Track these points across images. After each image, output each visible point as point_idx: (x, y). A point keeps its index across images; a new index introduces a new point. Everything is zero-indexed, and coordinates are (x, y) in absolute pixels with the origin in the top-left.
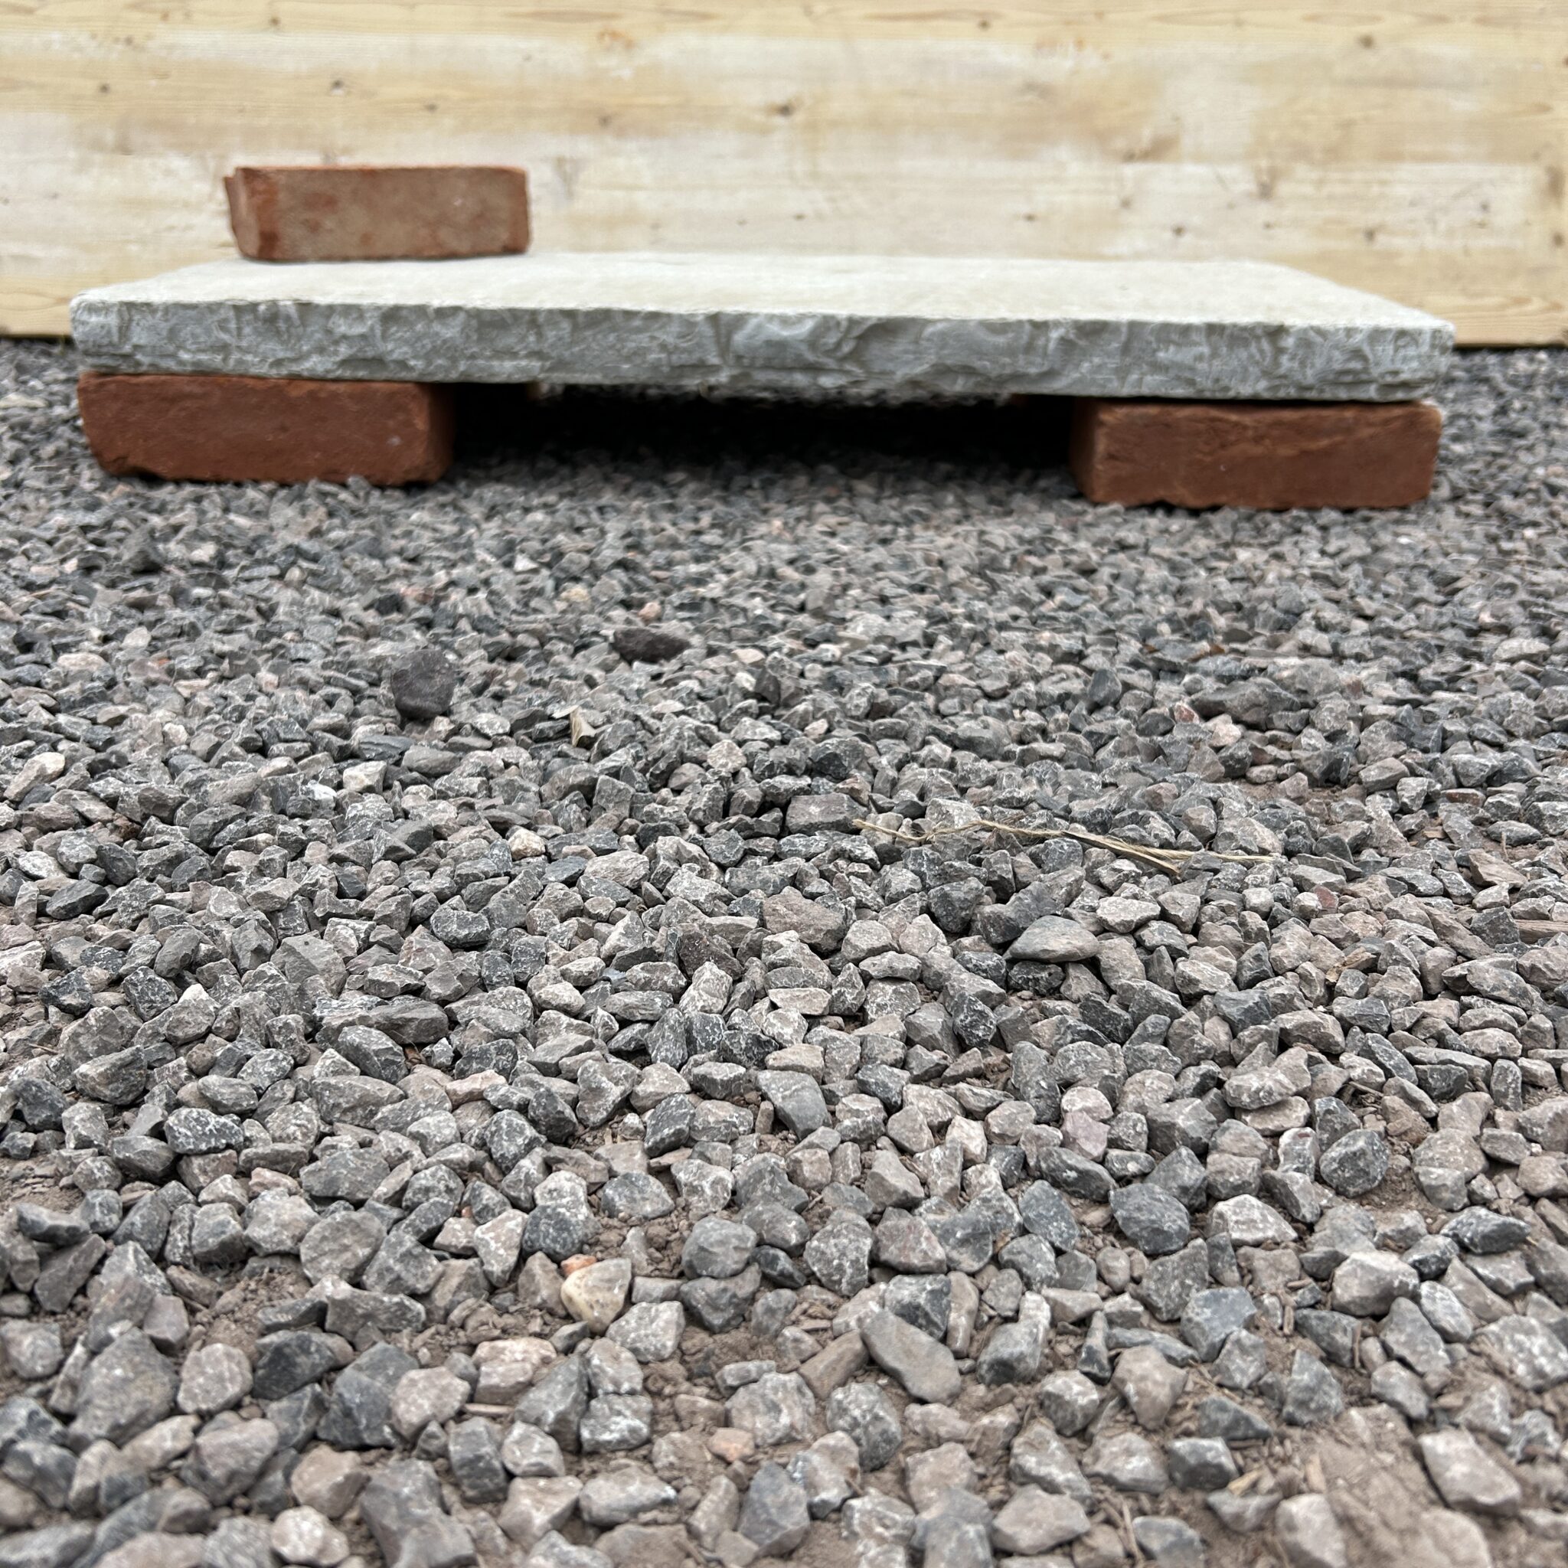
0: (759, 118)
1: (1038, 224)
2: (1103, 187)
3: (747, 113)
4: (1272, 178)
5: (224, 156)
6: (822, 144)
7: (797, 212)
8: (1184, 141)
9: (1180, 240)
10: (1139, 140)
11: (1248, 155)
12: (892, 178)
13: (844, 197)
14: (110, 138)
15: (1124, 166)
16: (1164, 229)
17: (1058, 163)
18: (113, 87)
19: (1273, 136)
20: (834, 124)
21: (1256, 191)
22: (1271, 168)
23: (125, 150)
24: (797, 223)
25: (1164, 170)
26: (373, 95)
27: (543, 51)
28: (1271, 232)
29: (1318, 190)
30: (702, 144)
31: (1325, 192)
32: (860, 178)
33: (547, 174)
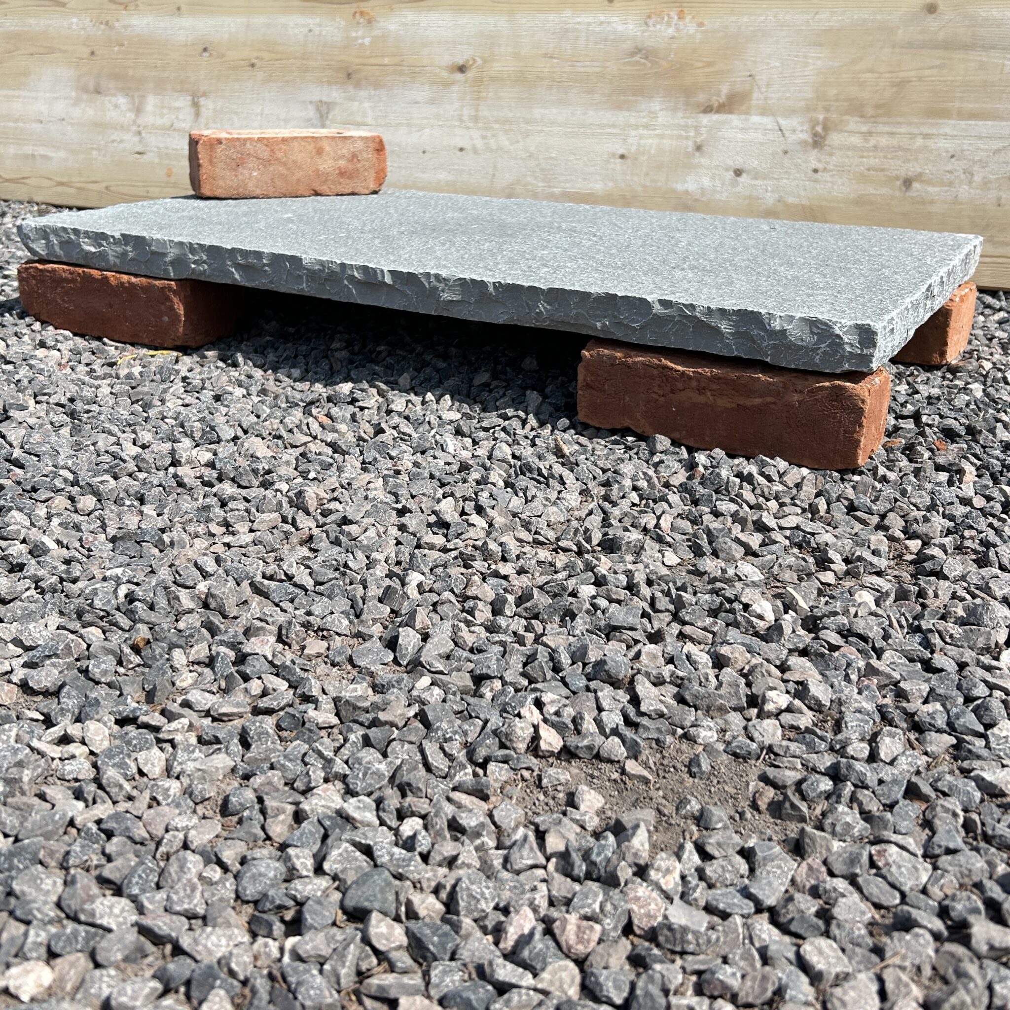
1: (629, 161)
2: (683, 133)
3: (438, 71)
4: (826, 128)
5: (144, 96)
6: (484, 94)
7: (460, 145)
8: (755, 95)
9: (739, 179)
10: (718, 94)
11: (808, 109)
12: (528, 122)
13: (494, 136)
14: (91, 85)
15: (701, 115)
16: (727, 170)
17: (651, 112)
18: (97, 52)
19: (833, 92)
20: (494, 79)
21: (810, 140)
22: (826, 119)
23: (98, 92)
24: (459, 153)
25: (735, 120)
26: (223, 56)
27: (320, 25)
28: (818, 176)
29: (866, 140)
30: (406, 92)
31: (872, 142)
32: (506, 121)
33: (312, 112)
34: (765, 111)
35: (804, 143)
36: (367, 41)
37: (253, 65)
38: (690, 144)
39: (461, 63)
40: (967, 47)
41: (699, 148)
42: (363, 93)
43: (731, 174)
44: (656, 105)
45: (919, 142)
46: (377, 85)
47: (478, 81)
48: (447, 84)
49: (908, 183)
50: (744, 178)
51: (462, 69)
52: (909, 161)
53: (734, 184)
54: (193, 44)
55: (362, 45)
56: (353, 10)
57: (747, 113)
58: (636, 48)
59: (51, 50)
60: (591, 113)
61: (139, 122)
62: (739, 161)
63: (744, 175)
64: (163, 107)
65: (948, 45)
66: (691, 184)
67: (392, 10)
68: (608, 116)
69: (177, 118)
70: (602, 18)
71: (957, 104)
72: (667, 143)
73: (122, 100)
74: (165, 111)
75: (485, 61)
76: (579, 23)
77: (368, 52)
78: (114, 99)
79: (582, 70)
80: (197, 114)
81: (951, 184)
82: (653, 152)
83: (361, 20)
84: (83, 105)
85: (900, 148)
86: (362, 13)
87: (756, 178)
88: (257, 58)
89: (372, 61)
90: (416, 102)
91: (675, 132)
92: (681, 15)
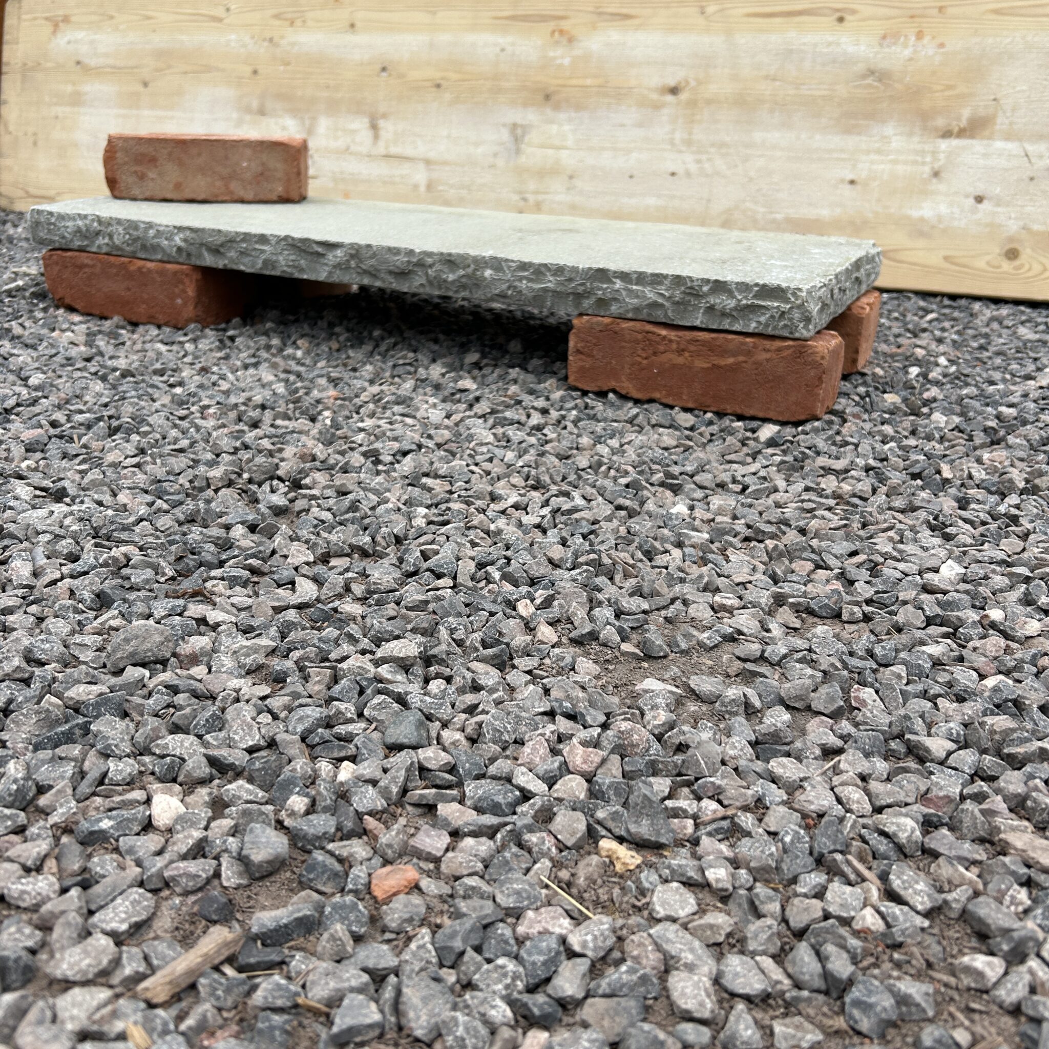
0: (654, 96)
1: (859, 187)
2: (919, 159)
3: (647, 92)
5: (315, 118)
6: (698, 117)
7: (672, 168)
8: (999, 120)
9: (980, 206)
10: (959, 119)
12: (747, 146)
13: (709, 160)
14: (255, 104)
15: (940, 140)
16: (967, 196)
17: (883, 137)
18: (260, 71)
20: (709, 102)
23: (262, 112)
24: (671, 178)
25: (976, 145)
26: (404, 76)
27: (513, 44)
30: (612, 115)
32: (723, 145)
33: (505, 135)
34: (1009, 136)
36: (566, 61)
37: (438, 86)
38: (927, 169)
39: (672, 83)
41: (936, 174)
42: (562, 116)
43: (971, 201)
44: (889, 129)
46: (579, 107)
47: (692, 104)
48: (657, 107)
50: (986, 206)
51: (674, 91)
53: (974, 211)
54: (370, 63)
55: (560, 66)
56: (552, 29)
57: (990, 138)
58: (868, 70)
59: (208, 69)
60: (818, 137)
62: (980, 189)
63: (985, 202)
64: (337, 130)
66: (926, 210)
67: (595, 28)
68: (836, 141)
69: (353, 141)
70: (831, 39)
72: (900, 169)
73: (291, 122)
74: (340, 134)
75: (699, 83)
76: (804, 44)
77: (568, 73)
78: (281, 121)
79: (808, 93)
80: (376, 137)
82: (885, 177)
83: (561, 39)
84: (246, 127)
86: (561, 32)
87: (998, 205)
88: (442, 79)
89: (574, 82)
90: (623, 125)
91: (911, 158)
92: (920, 35)
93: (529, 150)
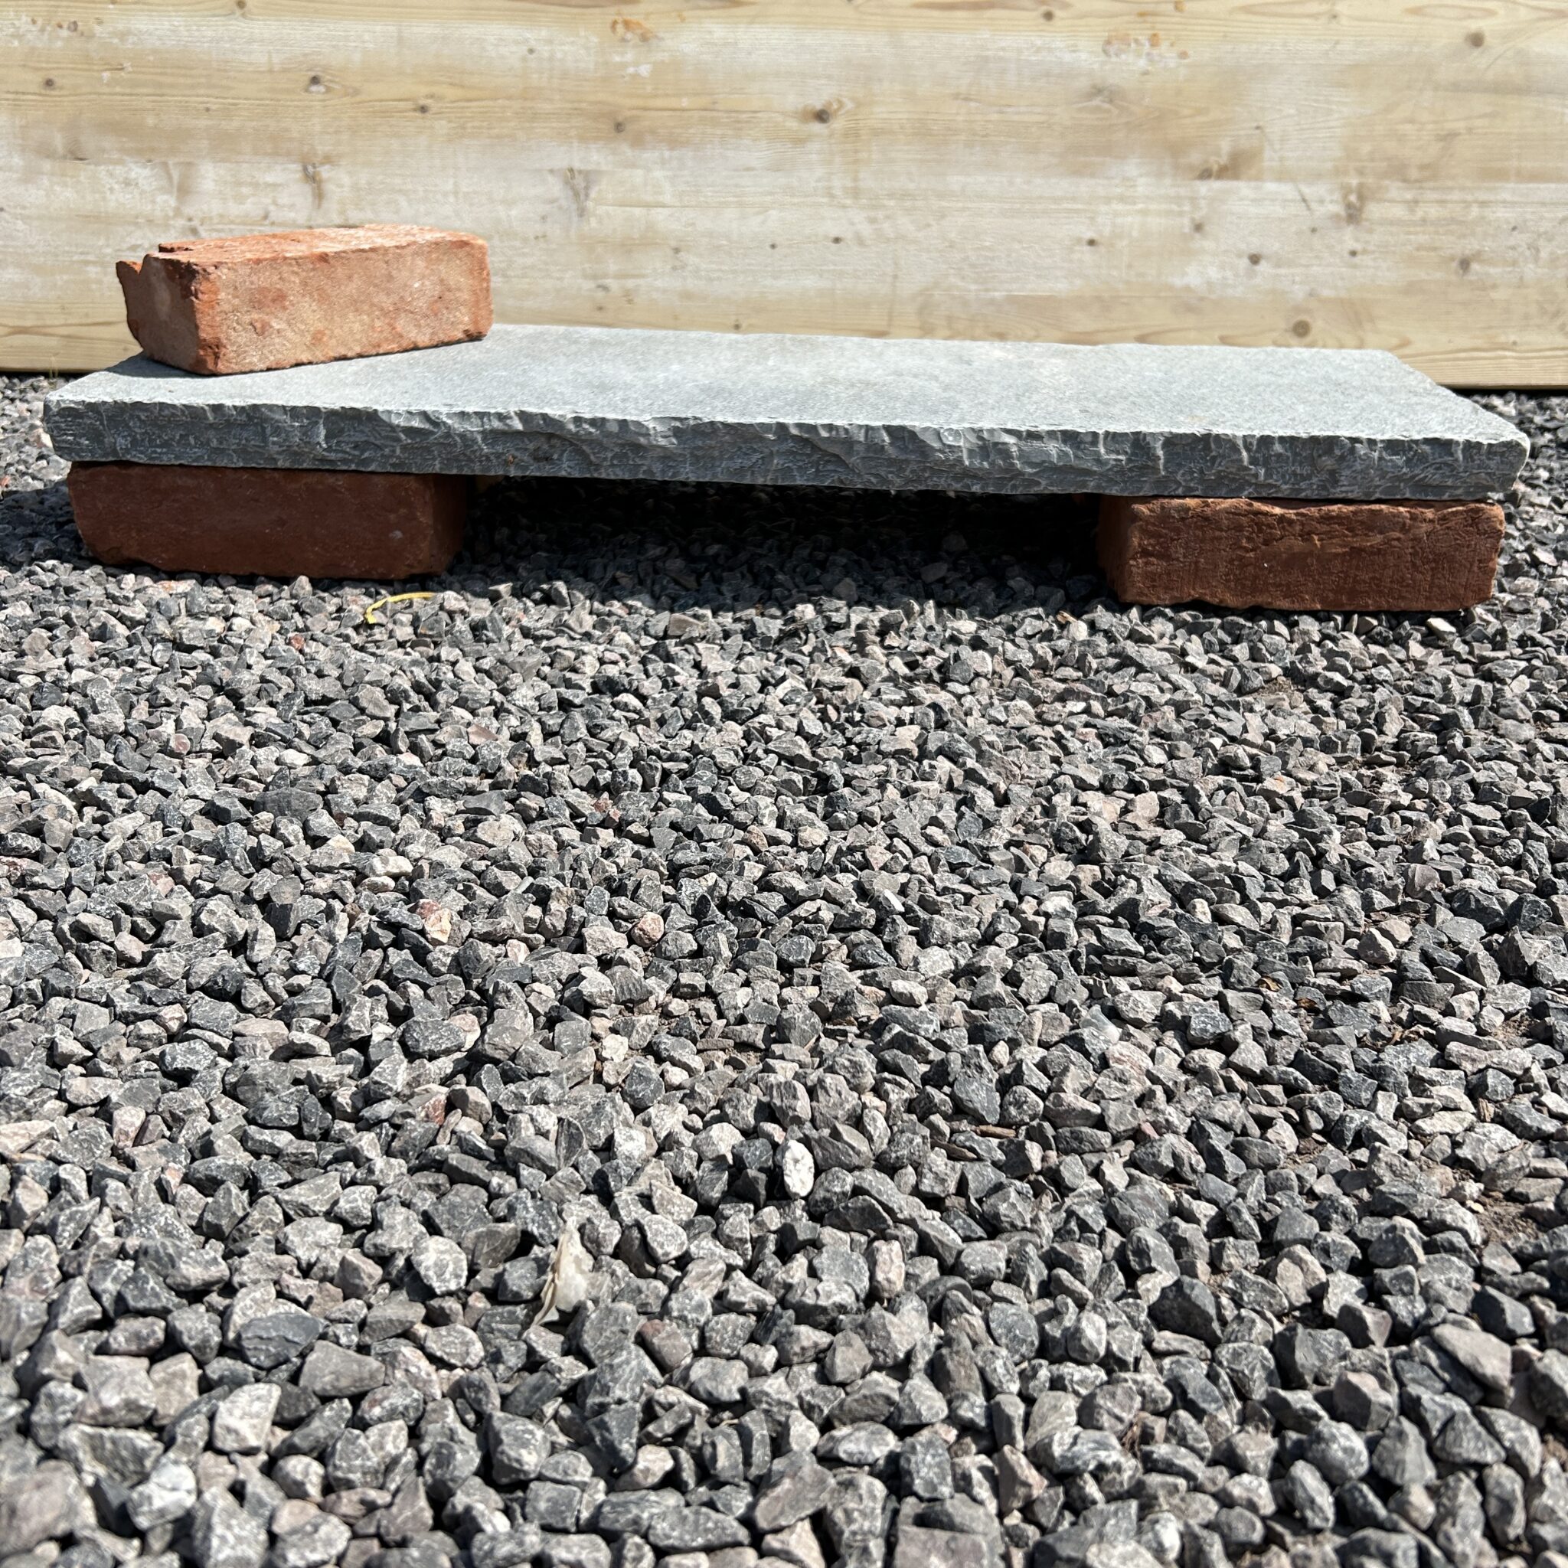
1: (1102, 249)
2: (1175, 207)
3: (780, 119)
4: (1361, 197)
5: (190, 164)
6: (864, 155)
7: (834, 233)
8: (1267, 154)
9: (1257, 268)
10: (1217, 153)
11: (1337, 172)
12: (941, 196)
13: (887, 217)
14: (59, 142)
15: (1198, 183)
16: (1239, 256)
17: (1125, 179)
18: (58, 81)
19: (1366, 148)
20: (877, 132)
21: (1343, 213)
22: (1361, 186)
23: (76, 155)
24: (834, 246)
25: (1243, 188)
26: (357, 92)
27: (550, 42)
28: (1357, 260)
29: (1412, 211)
30: (730, 154)
31: (1419, 213)
32: (905, 195)
33: (555, 187)
34: (1282, 176)
35: (1335, 217)
36: (645, 70)
37: (423, 109)
38: (1186, 223)
39: (819, 106)
40: (1520, 90)
41: (1198, 228)
42: (649, 155)
43: (1245, 262)
44: (1132, 168)
45: (1475, 211)
46: (674, 142)
47: (852, 135)
48: (799, 141)
49: (1465, 264)
50: (1263, 267)
51: (821, 116)
52: (1464, 236)
53: (1250, 275)
54: (285, 71)
55: (635, 76)
56: (610, 19)
57: (1259, 178)
58: (1094, 87)
60: (1038, 181)
61: (188, 210)
62: (1255, 245)
63: (1263, 262)
64: (239, 184)
65: (1500, 88)
66: (1193, 276)
67: (683, 20)
68: (1063, 186)
69: (275, 203)
70: (1039, 42)
71: (1515, 163)
72: (1154, 222)
73: (140, 172)
74: (245, 190)
75: (859, 104)
76: (1003, 49)
77: (649, 89)
78: (119, 170)
79: (1016, 118)
80: (319, 196)
81: (1514, 263)
82: (1135, 234)
83: (629, 36)
84: (45, 181)
85: (1453, 220)
86: (627, 24)
87: (1278, 266)
88: (430, 96)
89: (659, 103)
90: (748, 169)
91: (1164, 207)
92: (1154, 41)
93: (601, 210)
